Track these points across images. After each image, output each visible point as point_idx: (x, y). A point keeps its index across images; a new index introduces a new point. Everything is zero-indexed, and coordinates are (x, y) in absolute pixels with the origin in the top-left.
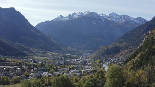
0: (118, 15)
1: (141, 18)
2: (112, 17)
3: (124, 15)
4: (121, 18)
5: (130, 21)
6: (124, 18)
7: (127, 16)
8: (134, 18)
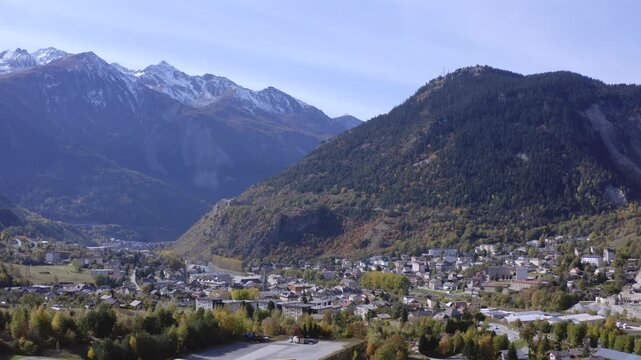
0: (184, 76)
1: (280, 92)
2: (161, 81)
3: (208, 77)
4: (198, 88)
5: (240, 103)
6: (212, 90)
7: (222, 80)
8: (251, 92)
